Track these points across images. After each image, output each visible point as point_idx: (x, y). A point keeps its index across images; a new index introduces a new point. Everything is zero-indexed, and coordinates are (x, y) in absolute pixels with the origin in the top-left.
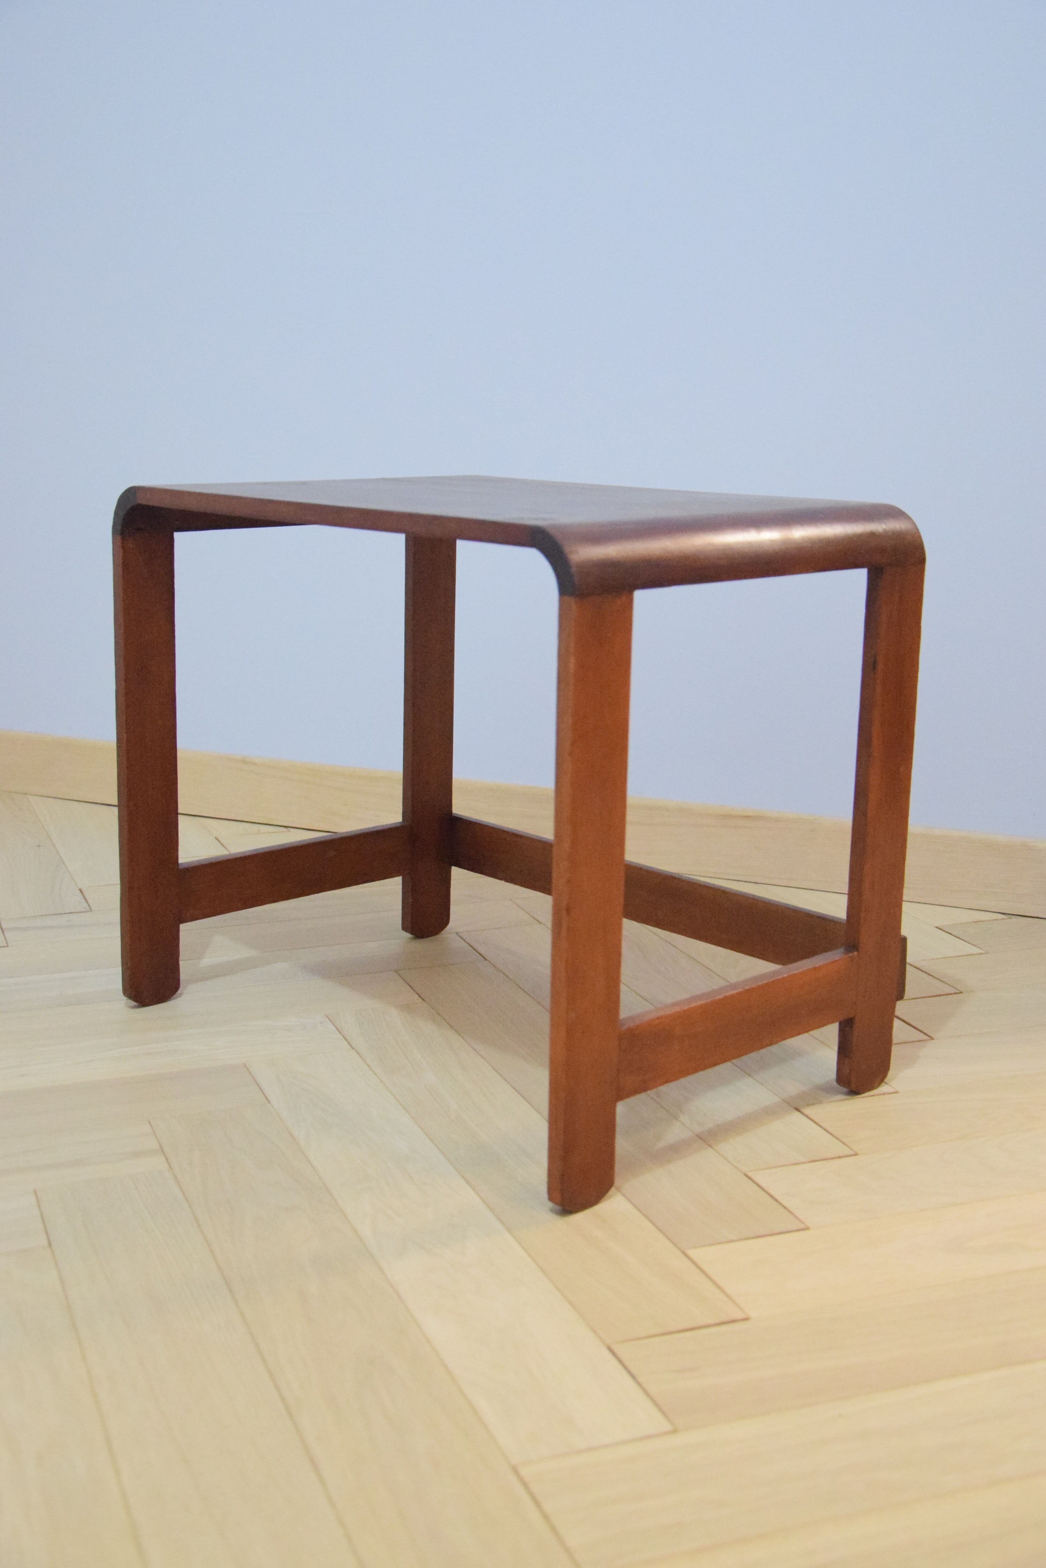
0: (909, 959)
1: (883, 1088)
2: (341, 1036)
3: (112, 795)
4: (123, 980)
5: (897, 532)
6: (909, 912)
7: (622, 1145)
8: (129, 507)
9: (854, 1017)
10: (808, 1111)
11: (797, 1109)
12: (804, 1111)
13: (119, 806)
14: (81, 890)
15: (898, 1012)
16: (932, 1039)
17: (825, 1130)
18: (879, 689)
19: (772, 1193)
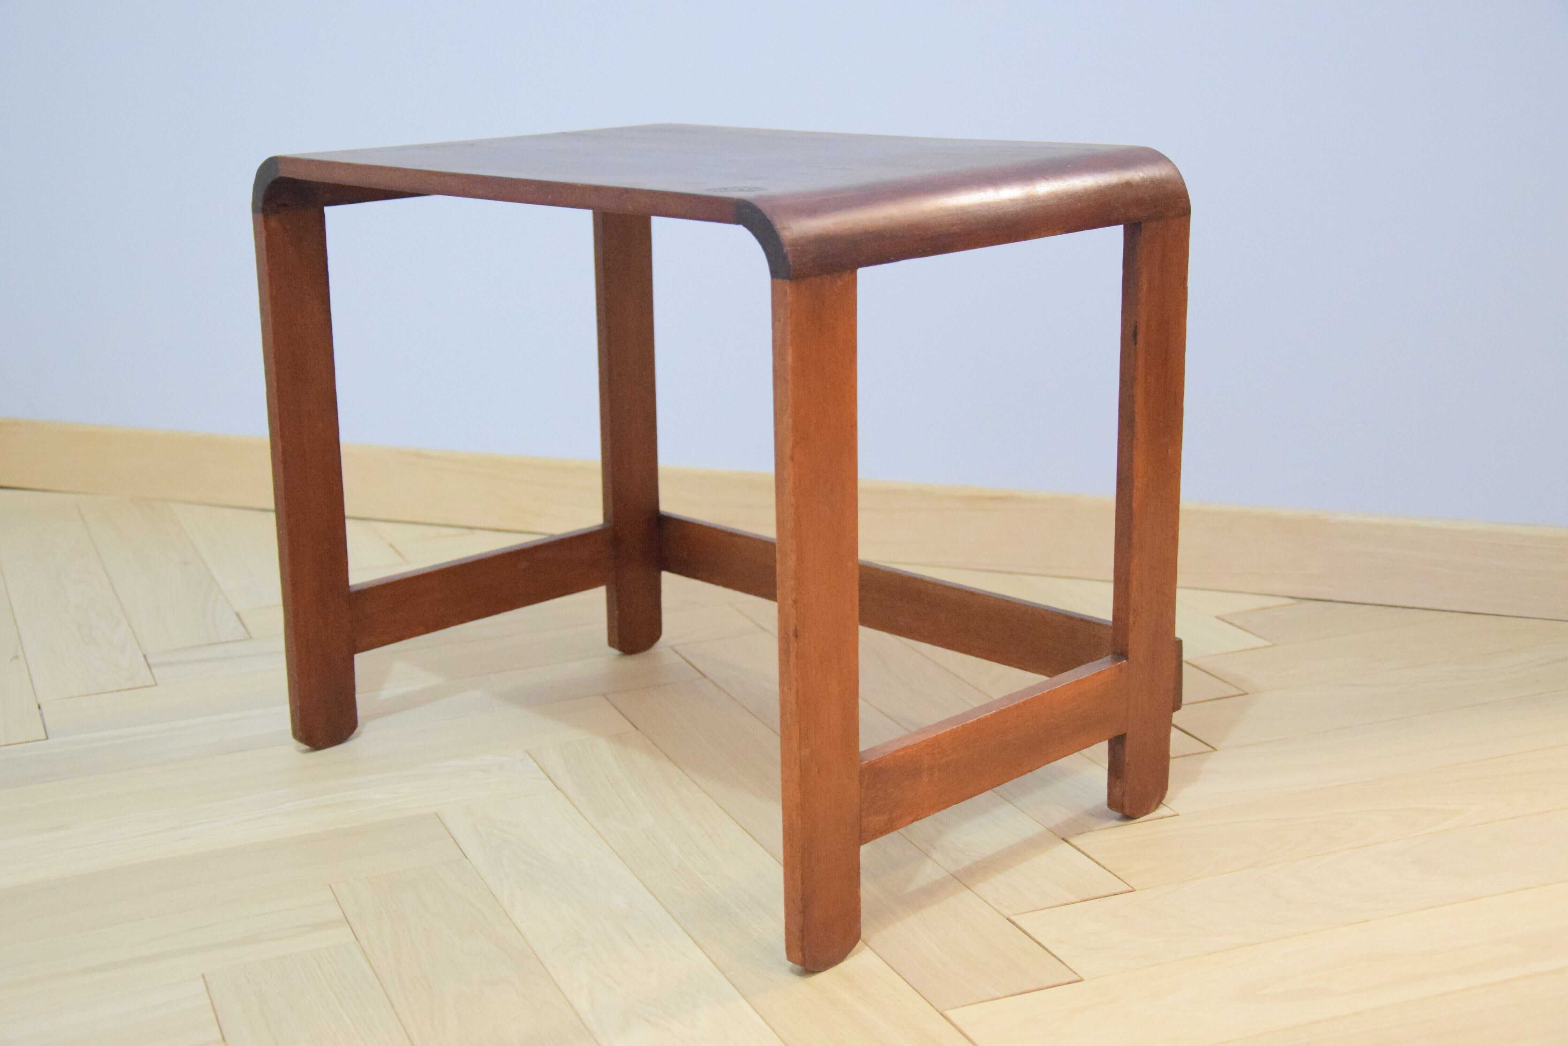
0: (1185, 657)
1: (1162, 811)
2: (545, 776)
3: (268, 499)
4: (293, 721)
5: (1157, 180)
6: (1183, 598)
7: (868, 890)
8: (270, 180)
9: (1125, 734)
10: (1076, 841)
11: (1064, 840)
12: (1071, 841)
13: (277, 511)
14: (238, 615)
15: (1174, 721)
16: (1215, 749)
17: (1097, 863)
18: (1141, 363)
19: (1040, 940)
